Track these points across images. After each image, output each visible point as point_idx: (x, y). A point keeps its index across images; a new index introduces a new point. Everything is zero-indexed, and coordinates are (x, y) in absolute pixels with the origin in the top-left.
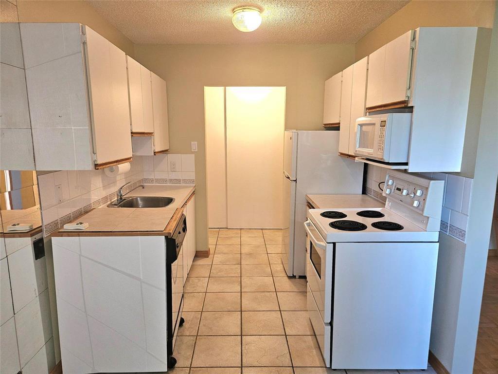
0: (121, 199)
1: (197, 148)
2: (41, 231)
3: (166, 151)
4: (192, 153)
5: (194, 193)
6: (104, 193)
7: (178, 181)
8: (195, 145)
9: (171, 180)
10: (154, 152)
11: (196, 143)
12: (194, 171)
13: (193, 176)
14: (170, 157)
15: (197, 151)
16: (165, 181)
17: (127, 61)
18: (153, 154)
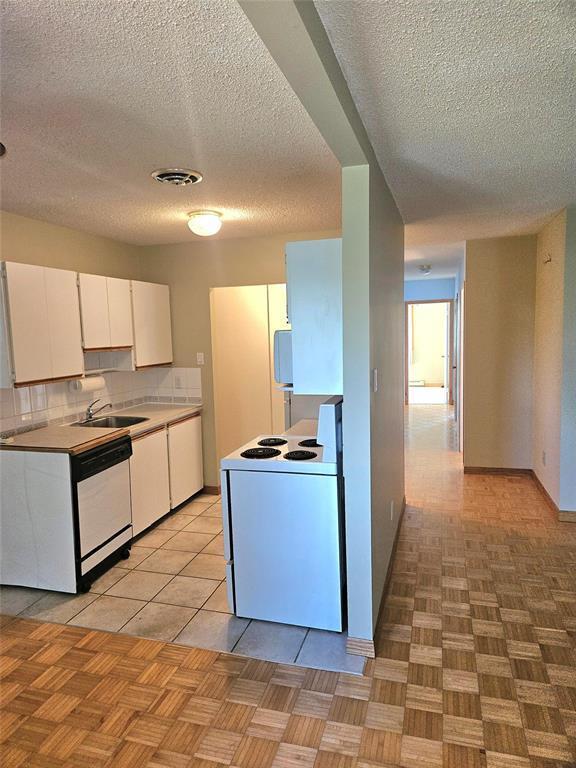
0: (90, 418)
1: (203, 361)
3: (170, 363)
4: (197, 366)
5: (197, 414)
6: (69, 411)
7: (184, 400)
8: (200, 357)
9: (176, 399)
10: (136, 368)
11: (202, 354)
12: (200, 387)
13: (199, 394)
14: (174, 370)
15: (203, 363)
16: (169, 399)
17: (78, 279)
18: (134, 369)
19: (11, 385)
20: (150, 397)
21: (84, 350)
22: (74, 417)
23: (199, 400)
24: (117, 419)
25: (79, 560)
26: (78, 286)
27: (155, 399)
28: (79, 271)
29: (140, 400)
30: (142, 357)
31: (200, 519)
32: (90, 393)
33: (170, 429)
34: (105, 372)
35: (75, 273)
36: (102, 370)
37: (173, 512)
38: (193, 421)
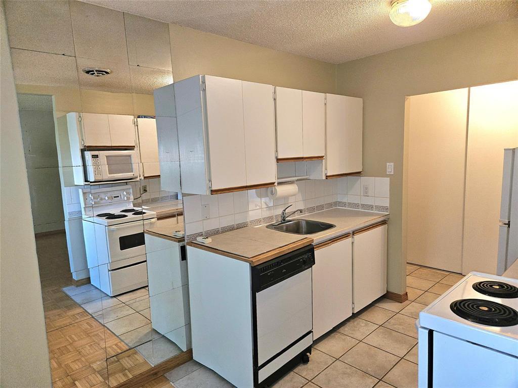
0: (284, 220)
1: (393, 171)
2: (184, 240)
3: (359, 173)
4: (387, 176)
5: (383, 223)
6: (267, 214)
7: (371, 207)
8: (390, 167)
9: (363, 206)
10: (327, 176)
11: (392, 164)
12: (389, 197)
13: (386, 203)
14: (363, 179)
15: (392, 173)
16: (357, 205)
17: (275, 92)
18: (324, 178)
19: (208, 193)
20: (340, 202)
21: (278, 160)
22: (271, 218)
23: (386, 209)
24: (308, 223)
25: (257, 368)
26: (275, 99)
27: (344, 204)
28: (276, 84)
29: (330, 205)
30: (333, 167)
31: (381, 330)
32: (286, 198)
33: (355, 237)
34: (298, 180)
35: (271, 87)
36: (296, 178)
37: (355, 316)
38: (379, 230)
